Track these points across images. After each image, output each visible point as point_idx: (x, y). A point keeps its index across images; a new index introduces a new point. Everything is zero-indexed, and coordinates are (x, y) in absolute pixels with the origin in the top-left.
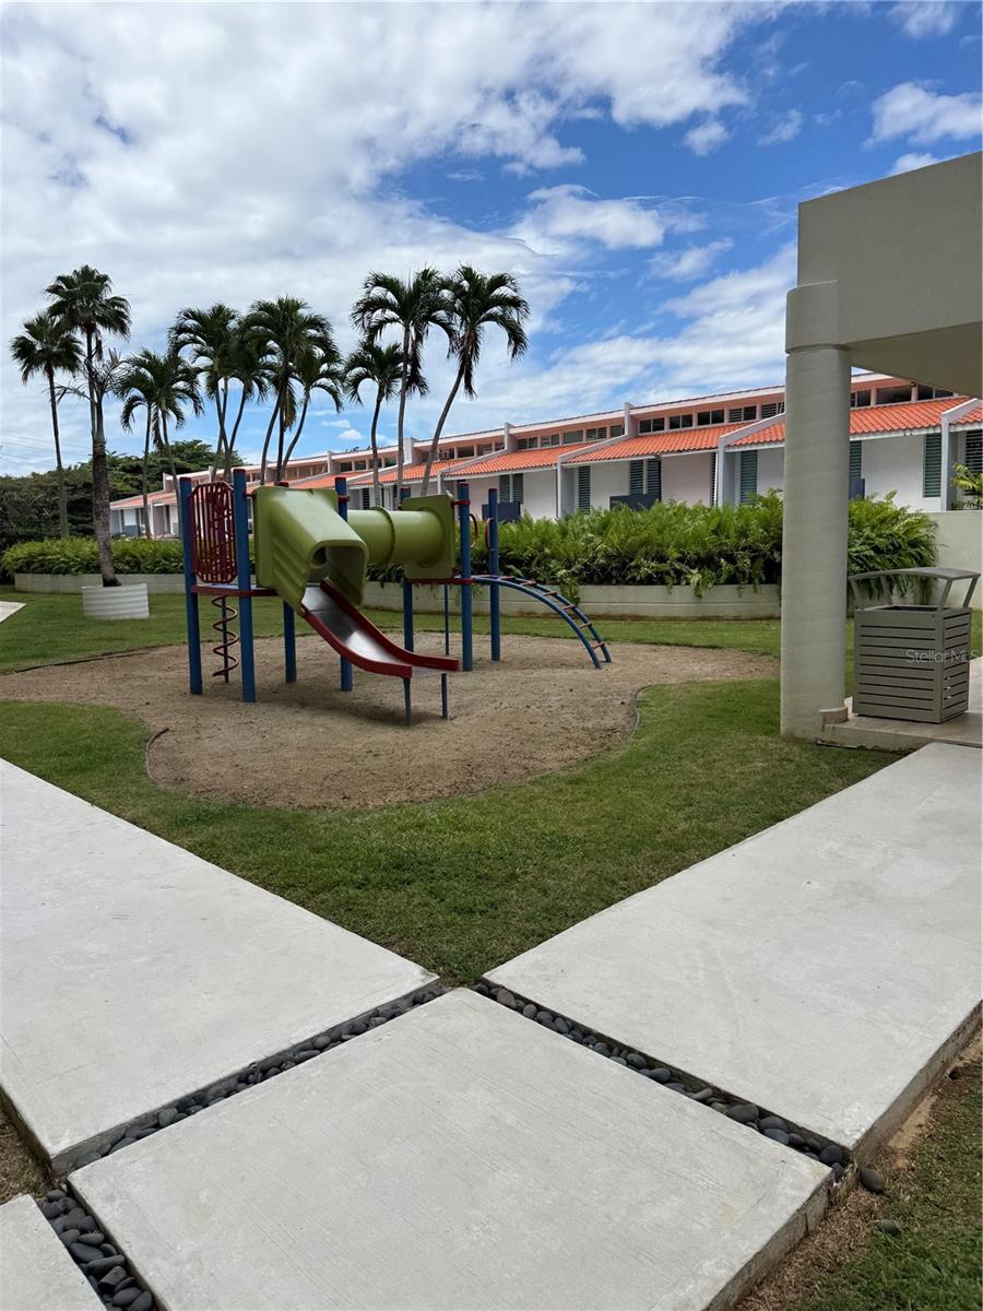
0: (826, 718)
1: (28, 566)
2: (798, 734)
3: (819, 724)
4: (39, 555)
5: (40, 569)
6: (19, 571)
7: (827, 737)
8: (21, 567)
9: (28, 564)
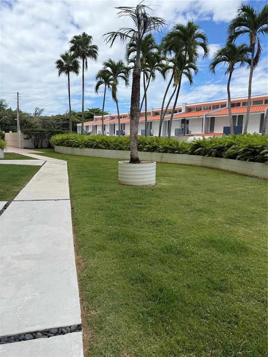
1: (61, 143)
4: (67, 139)
5: (67, 145)
6: (58, 145)
8: (59, 144)
9: (62, 143)
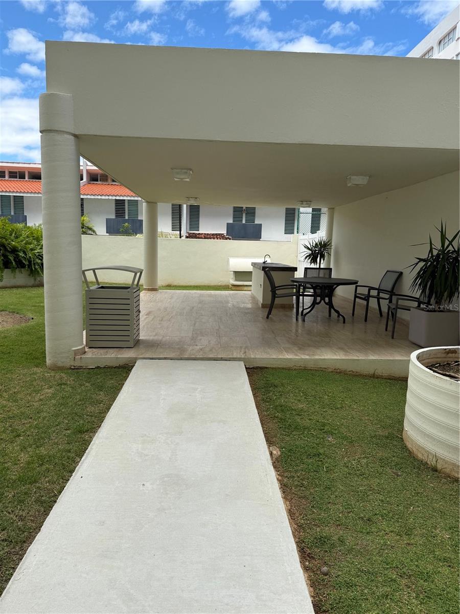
0: (76, 353)
2: (60, 364)
3: (72, 357)
7: (77, 364)
